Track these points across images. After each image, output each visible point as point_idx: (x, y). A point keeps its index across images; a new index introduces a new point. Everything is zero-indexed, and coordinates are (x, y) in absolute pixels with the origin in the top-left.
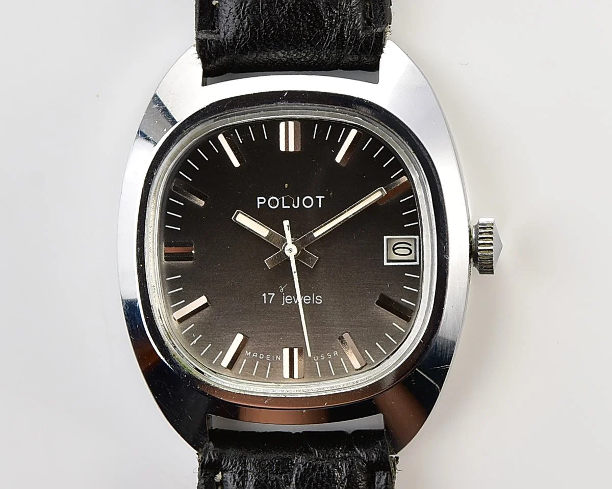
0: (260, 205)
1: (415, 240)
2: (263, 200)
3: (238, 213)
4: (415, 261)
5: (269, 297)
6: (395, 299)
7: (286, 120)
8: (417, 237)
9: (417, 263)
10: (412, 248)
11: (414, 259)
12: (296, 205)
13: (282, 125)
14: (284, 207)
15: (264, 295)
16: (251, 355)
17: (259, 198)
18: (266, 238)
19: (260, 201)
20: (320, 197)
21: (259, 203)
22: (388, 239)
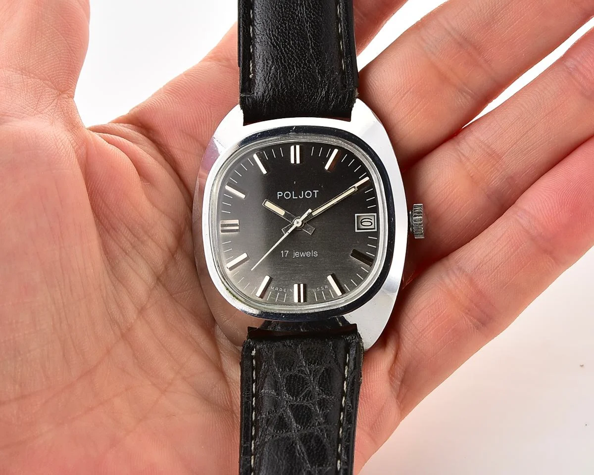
0: (279, 197)
1: (374, 216)
2: (281, 194)
3: (266, 201)
4: (374, 229)
5: (285, 254)
6: (363, 253)
7: (295, 144)
8: (375, 214)
9: (376, 230)
10: (373, 221)
11: (373, 227)
12: (301, 196)
13: (292, 148)
14: (294, 198)
15: (282, 252)
16: (275, 289)
17: (278, 193)
18: (283, 216)
19: (279, 194)
20: (316, 191)
21: (278, 196)
22: (358, 216)
